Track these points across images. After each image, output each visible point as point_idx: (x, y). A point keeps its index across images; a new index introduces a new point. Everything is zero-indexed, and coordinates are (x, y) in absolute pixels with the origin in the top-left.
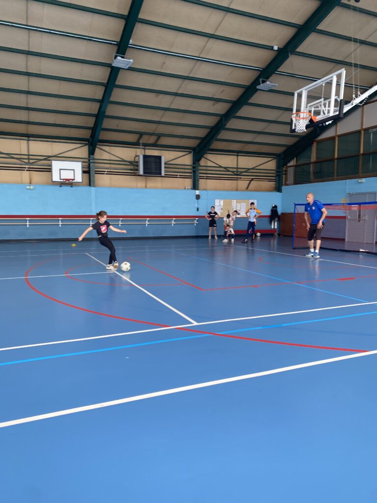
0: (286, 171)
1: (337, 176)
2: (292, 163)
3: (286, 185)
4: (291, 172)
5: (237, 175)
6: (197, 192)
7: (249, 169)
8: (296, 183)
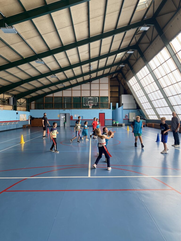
0: (31, 105)
1: (54, 108)
2: (33, 102)
3: (31, 109)
4: (33, 105)
5: (20, 105)
6: (17, 112)
7: (22, 103)
8: (35, 109)
